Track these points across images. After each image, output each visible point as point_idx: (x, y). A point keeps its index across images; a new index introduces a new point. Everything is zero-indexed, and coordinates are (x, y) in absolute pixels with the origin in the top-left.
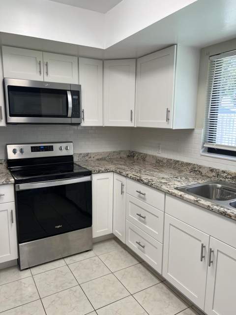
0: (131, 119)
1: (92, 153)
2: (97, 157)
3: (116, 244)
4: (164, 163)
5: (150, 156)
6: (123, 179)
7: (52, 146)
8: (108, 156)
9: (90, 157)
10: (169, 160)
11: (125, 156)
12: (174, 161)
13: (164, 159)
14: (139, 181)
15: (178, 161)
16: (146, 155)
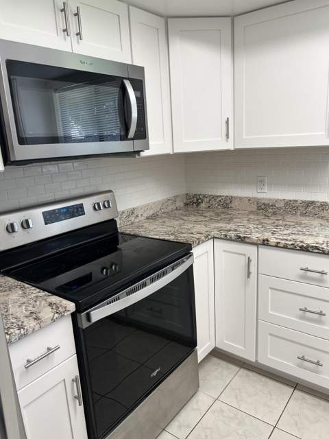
0: (227, 136)
1: (138, 208)
2: (145, 215)
3: (223, 363)
4: (279, 209)
5: (241, 199)
6: (251, 250)
7: (82, 204)
8: (161, 209)
9: (137, 216)
10: (288, 203)
11: (181, 205)
12: (303, 202)
13: (277, 201)
14: (308, 251)
15: (313, 203)
16: (232, 199)
